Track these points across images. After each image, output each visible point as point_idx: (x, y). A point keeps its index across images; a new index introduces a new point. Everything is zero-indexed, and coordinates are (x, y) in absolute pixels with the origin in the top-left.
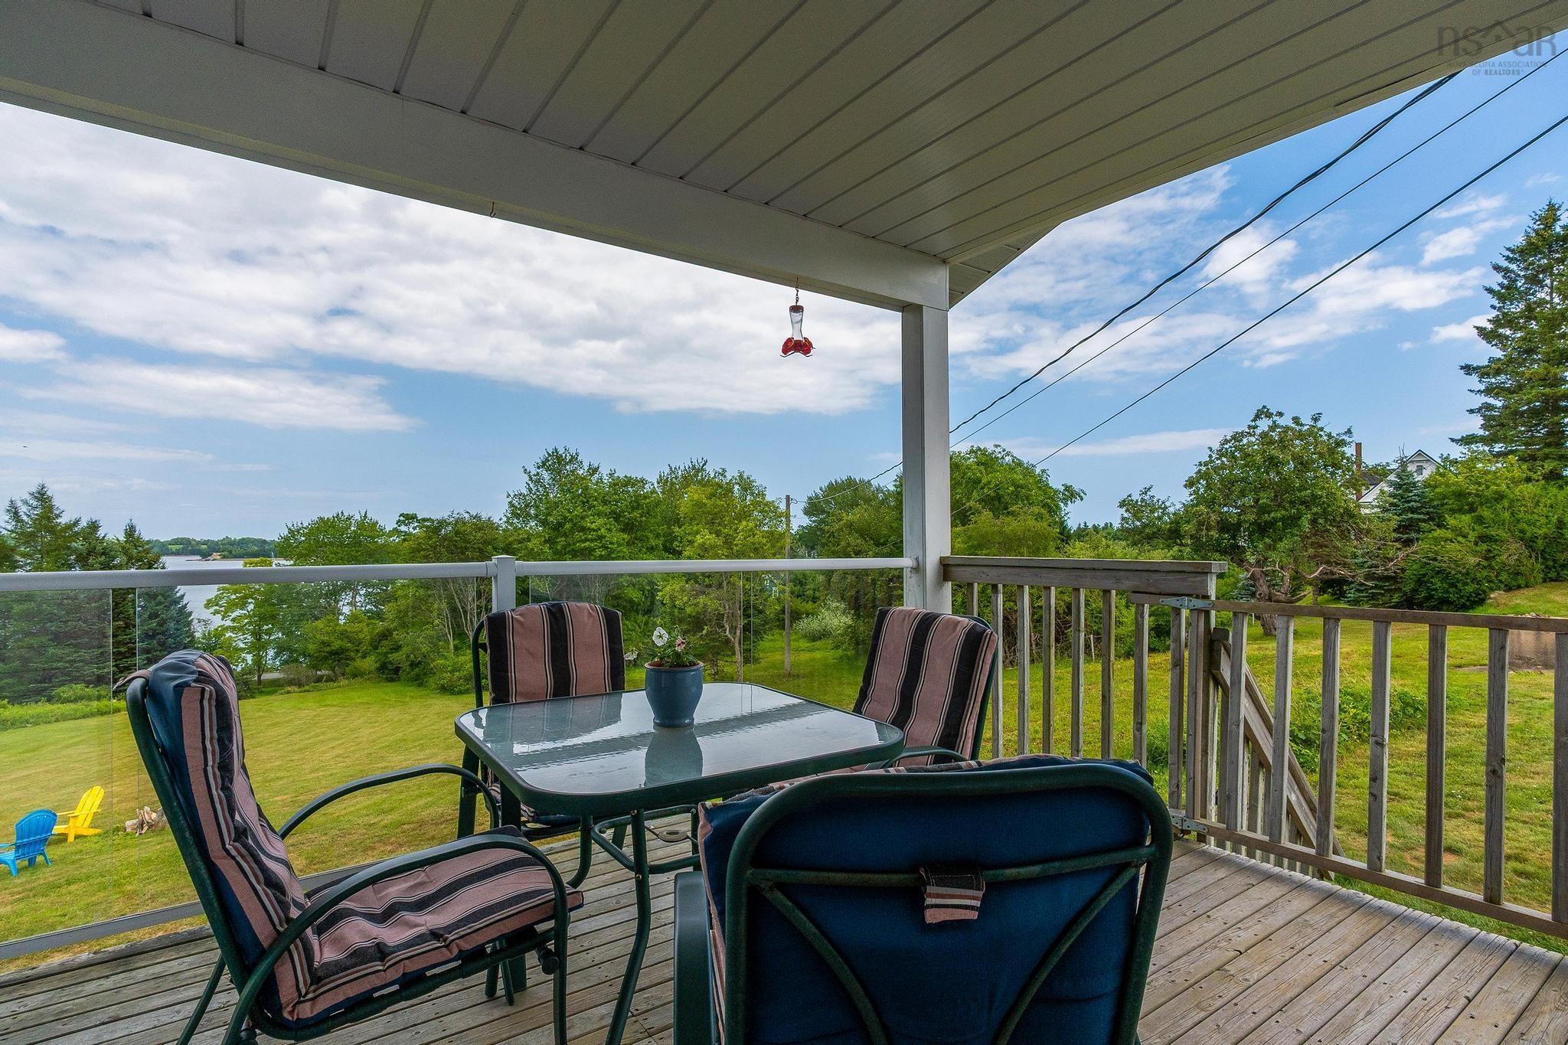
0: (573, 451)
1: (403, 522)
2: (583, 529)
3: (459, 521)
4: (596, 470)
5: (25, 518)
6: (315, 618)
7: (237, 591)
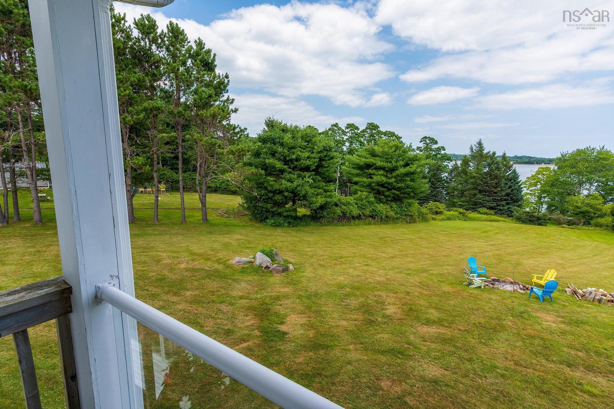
5: (474, 151)
6: (569, 194)
7: (534, 179)
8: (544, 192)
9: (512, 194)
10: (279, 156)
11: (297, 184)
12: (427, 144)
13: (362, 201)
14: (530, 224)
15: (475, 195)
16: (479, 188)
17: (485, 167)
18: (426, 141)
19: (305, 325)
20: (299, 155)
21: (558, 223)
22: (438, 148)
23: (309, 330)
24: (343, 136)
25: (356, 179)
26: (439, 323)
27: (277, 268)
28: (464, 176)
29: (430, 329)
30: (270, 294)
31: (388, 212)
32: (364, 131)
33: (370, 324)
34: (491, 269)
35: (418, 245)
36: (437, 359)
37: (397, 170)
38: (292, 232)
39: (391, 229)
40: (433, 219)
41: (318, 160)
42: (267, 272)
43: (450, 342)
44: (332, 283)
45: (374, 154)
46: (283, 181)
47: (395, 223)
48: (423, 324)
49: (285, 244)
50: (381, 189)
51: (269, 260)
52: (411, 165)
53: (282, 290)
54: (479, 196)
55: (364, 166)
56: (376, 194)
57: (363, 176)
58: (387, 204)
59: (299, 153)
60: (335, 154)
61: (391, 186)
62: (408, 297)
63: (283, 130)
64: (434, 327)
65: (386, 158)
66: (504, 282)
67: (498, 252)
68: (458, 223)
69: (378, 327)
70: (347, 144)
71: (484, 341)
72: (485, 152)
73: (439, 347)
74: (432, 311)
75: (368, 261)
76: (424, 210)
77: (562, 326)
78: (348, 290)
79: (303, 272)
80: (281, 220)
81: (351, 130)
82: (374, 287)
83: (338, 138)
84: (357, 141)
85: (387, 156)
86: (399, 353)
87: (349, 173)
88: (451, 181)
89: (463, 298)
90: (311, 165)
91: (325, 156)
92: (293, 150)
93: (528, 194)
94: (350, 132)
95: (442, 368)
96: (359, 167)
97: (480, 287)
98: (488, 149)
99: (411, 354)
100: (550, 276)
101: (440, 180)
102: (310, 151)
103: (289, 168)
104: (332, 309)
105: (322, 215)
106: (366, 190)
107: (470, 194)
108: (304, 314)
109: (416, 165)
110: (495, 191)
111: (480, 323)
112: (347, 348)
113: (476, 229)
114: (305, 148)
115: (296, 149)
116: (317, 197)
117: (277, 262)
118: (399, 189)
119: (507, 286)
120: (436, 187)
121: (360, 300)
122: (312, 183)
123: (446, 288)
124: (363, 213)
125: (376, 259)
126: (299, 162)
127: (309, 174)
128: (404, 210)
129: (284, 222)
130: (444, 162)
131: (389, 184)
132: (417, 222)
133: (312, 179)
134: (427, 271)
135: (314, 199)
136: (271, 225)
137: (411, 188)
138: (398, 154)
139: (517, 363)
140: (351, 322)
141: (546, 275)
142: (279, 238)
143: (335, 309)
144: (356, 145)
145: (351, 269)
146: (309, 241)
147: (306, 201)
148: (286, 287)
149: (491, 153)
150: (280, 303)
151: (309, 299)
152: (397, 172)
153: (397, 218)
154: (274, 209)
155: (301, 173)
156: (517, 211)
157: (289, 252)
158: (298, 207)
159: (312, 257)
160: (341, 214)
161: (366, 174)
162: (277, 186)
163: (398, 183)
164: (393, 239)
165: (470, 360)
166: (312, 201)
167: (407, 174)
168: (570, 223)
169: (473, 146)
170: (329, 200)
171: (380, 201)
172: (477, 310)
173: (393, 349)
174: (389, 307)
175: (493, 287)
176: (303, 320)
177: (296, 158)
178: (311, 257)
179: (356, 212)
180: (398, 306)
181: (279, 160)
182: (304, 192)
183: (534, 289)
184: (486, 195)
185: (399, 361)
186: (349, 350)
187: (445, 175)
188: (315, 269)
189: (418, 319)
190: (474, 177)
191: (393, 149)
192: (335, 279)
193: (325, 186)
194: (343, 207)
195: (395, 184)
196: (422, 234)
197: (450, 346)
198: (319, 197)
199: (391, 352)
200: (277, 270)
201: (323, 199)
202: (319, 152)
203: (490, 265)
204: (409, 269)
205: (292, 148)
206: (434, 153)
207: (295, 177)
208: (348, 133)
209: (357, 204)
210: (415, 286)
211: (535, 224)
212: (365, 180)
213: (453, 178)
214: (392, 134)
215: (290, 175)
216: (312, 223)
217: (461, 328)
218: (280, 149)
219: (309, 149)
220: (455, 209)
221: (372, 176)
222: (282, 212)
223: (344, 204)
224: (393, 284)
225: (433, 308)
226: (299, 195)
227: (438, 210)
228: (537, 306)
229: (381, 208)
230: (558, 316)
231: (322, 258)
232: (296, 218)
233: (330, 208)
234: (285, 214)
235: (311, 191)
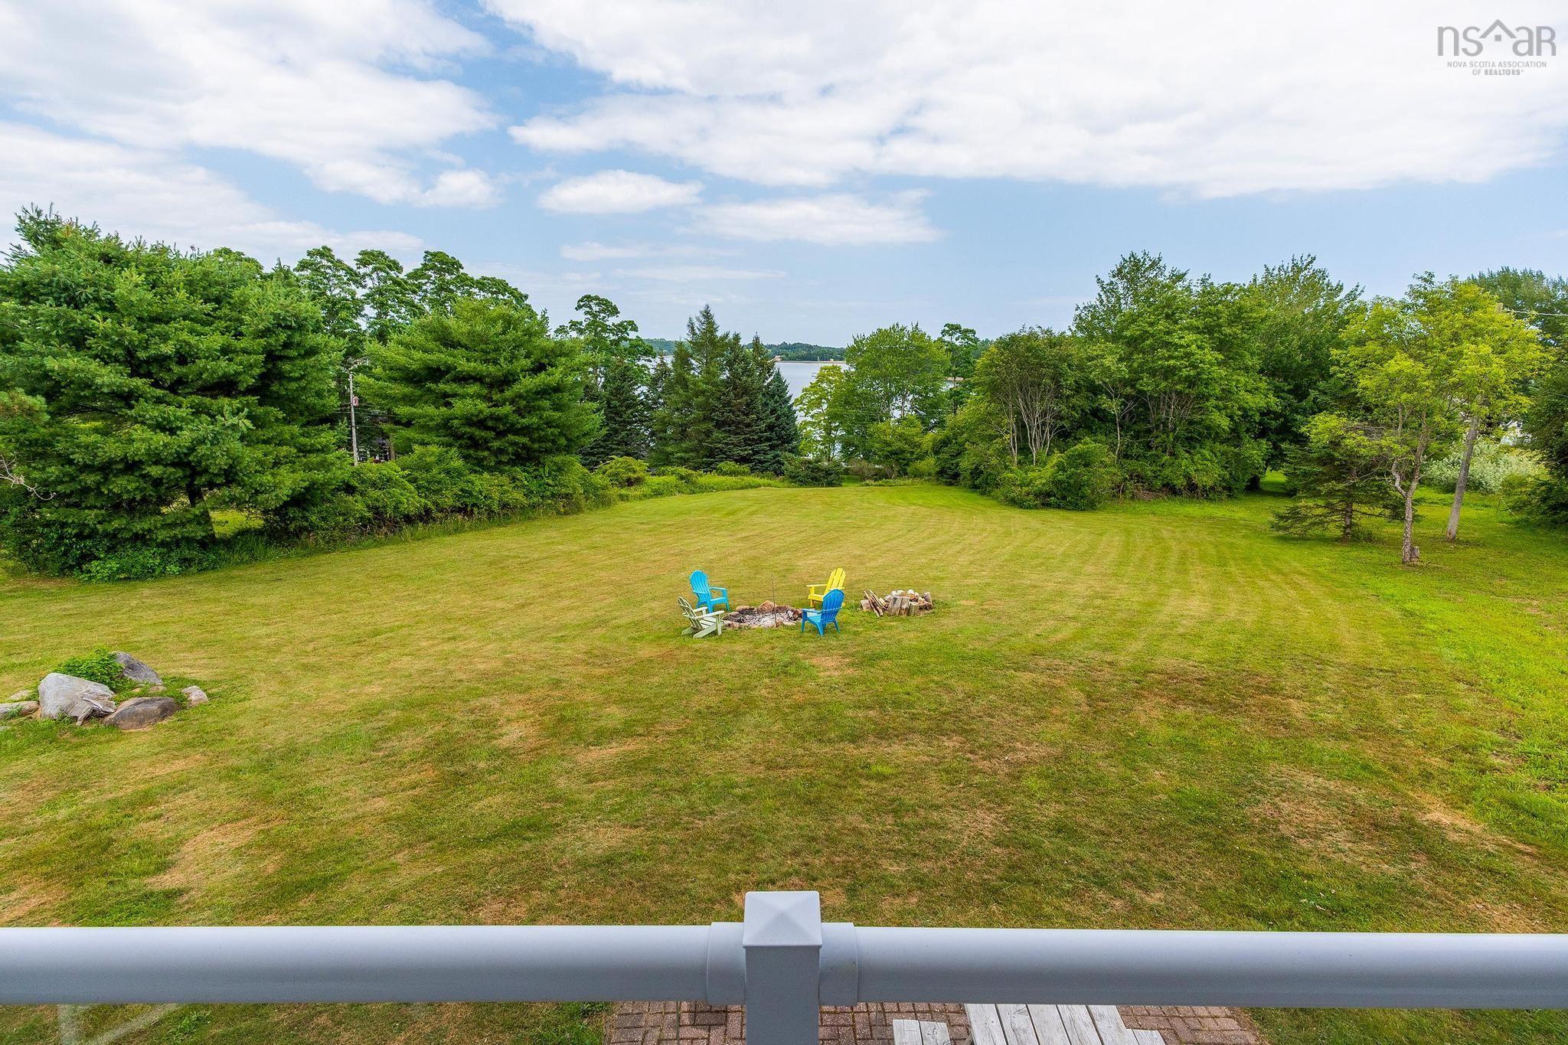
0: (1154, 256)
1: (947, 332)
2: (1167, 345)
3: (1032, 336)
4: (1181, 277)
5: (697, 332)
6: (873, 420)
7: (815, 393)
8: (833, 417)
9: (779, 426)
10: (105, 344)
11: (194, 435)
12: (595, 316)
13: (427, 471)
14: (815, 486)
15: (708, 433)
16: (715, 416)
17: (722, 370)
18: (590, 307)
19: (250, 847)
20: (187, 343)
21: (859, 477)
22: (621, 325)
23: (262, 858)
24: (353, 287)
25: (403, 410)
26: (627, 731)
27: (139, 709)
28: (681, 391)
29: (604, 751)
30: (110, 796)
31: (504, 492)
32: (415, 275)
33: (456, 785)
34: (741, 591)
35: (585, 565)
36: (616, 811)
37: (515, 381)
38: (199, 590)
39: (518, 535)
40: (622, 498)
41: (262, 357)
42: (94, 732)
43: (646, 766)
44: (343, 707)
45: (447, 341)
46: (138, 432)
47: (529, 518)
48: (590, 744)
49: (174, 629)
50: (478, 433)
51: (103, 689)
52: (549, 369)
53: (161, 771)
54: (717, 434)
55: (423, 373)
56: (468, 447)
57: (426, 402)
58: (502, 472)
59: (185, 336)
60: (319, 339)
61: (504, 425)
62: (556, 693)
63: (107, 260)
64: (614, 744)
65: (483, 351)
66: (761, 611)
67: (754, 553)
68: (678, 501)
69: (477, 786)
70: (370, 311)
71: (713, 742)
72: (719, 334)
73: (622, 783)
74: (613, 709)
75: (455, 629)
76: (598, 478)
77: (850, 671)
78: (394, 714)
79: (245, 699)
80: (149, 557)
81: (375, 269)
82: (468, 688)
83: (337, 291)
84: (401, 302)
85: (484, 347)
86: (529, 827)
87: (380, 396)
88: (655, 403)
89: (678, 664)
90: (237, 374)
91: (287, 345)
92: (159, 328)
93: (807, 423)
94: (374, 275)
95: (625, 826)
96: (411, 378)
97: (715, 633)
98: (724, 328)
99: (558, 819)
100: (837, 581)
101: (631, 403)
102: (227, 329)
103: (155, 385)
104: (341, 779)
105: (305, 524)
106: (436, 439)
107: (699, 432)
108: (245, 817)
109: (561, 369)
110: (748, 421)
111: (709, 708)
112: (386, 863)
113: (713, 510)
114: (207, 320)
115: (173, 324)
116: (275, 470)
117: (137, 690)
118: (525, 431)
119: (766, 618)
120: (624, 421)
121: (431, 732)
122: (248, 429)
123: (646, 651)
124: (436, 504)
125: (478, 619)
126: (194, 368)
127: (236, 403)
128: (548, 484)
129: (165, 561)
130: (639, 359)
131: (498, 419)
132: (585, 509)
133: (247, 417)
134: (605, 622)
135: (267, 478)
136: (112, 578)
137: (557, 426)
138: (514, 340)
139: (770, 766)
140: (400, 795)
141: (830, 582)
142: (150, 616)
143: (351, 777)
144: (397, 315)
145: (404, 658)
146: (266, 607)
147: (239, 485)
148: (176, 757)
149: (731, 336)
150: (153, 810)
151: (266, 771)
152: (517, 388)
153: (533, 506)
154: (116, 524)
155: (207, 400)
156: (791, 462)
157: (191, 650)
158: (213, 509)
159: (278, 651)
160: (369, 515)
161: (433, 397)
162: (111, 449)
163: (523, 417)
164: (523, 560)
165: (684, 791)
166: (261, 485)
167: (544, 392)
168: (879, 476)
169: (694, 320)
170: (319, 476)
171: (479, 465)
172: (706, 681)
173: (514, 825)
174: (509, 727)
175: (740, 628)
176: (245, 835)
177: (177, 352)
178: (275, 649)
179: (412, 501)
180: (532, 720)
181: (106, 359)
182: (223, 462)
183: (809, 615)
184: (729, 431)
185: (527, 846)
186: (395, 867)
187: (641, 390)
188: (285, 681)
189: (578, 736)
190: (703, 392)
191: (499, 327)
192: (354, 696)
193: (303, 435)
194: (374, 493)
195: (514, 418)
196: (597, 538)
197: (645, 774)
198: (283, 470)
199: (513, 831)
200: (137, 715)
201: (299, 475)
202: (262, 332)
203: (738, 581)
204: (564, 627)
205: (157, 319)
206: (612, 337)
207: (183, 412)
208: (367, 279)
209: (413, 481)
210: (576, 662)
211: (822, 486)
212: (430, 410)
213: (660, 397)
214: (499, 287)
215: (162, 407)
216: (271, 552)
217: (673, 729)
218: (102, 324)
219: (223, 324)
220: (670, 468)
221: (450, 400)
222: (150, 531)
223: (374, 485)
224: (521, 672)
225: (615, 702)
226: (206, 471)
227: (630, 474)
228: (813, 645)
229: (487, 484)
230: (844, 656)
231: (310, 647)
232: (209, 543)
233: (330, 501)
234: (162, 535)
235: (250, 455)
